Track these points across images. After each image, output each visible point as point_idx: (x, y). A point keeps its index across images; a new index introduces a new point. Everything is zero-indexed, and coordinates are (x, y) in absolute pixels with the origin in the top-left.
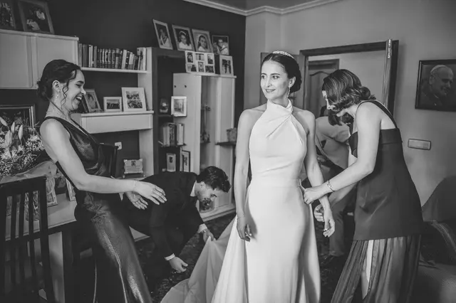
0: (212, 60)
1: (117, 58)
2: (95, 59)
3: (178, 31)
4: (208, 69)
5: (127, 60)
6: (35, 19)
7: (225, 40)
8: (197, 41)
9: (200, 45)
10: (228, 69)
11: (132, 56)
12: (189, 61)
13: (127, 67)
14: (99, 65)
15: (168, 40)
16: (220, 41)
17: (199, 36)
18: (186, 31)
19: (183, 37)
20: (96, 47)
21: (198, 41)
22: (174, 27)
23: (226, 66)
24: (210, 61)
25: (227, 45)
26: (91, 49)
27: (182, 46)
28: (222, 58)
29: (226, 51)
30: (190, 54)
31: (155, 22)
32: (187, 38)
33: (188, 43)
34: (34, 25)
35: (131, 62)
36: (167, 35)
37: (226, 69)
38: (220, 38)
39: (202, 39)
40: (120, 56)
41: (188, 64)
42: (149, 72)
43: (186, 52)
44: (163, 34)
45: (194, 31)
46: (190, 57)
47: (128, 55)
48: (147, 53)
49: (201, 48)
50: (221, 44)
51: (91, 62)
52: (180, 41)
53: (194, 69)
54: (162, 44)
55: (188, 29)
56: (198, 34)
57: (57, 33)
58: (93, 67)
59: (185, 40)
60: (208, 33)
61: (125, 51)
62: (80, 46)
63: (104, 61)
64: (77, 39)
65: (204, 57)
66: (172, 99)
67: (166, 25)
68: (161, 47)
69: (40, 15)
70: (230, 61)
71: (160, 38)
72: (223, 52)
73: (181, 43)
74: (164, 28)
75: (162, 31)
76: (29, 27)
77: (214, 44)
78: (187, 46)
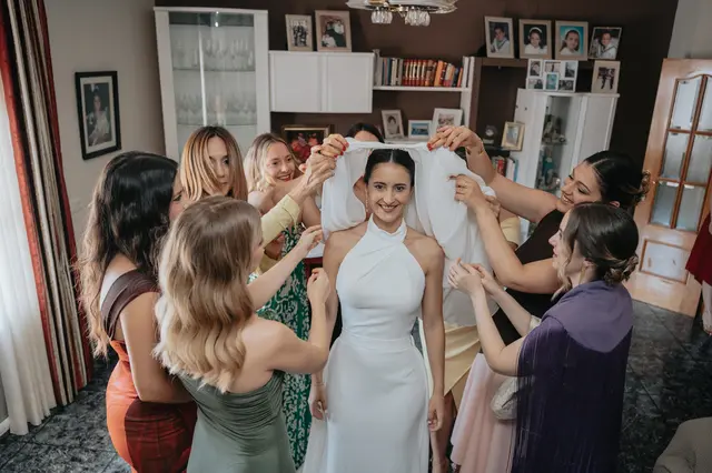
0: (573, 72)
1: (428, 72)
2: (400, 76)
3: (527, 27)
4: (563, 85)
5: (443, 75)
6: (331, 33)
7: (614, 35)
8: (559, 40)
9: (565, 45)
10: (608, 82)
11: (450, 68)
13: (442, 83)
14: (403, 84)
15: (507, 43)
17: (566, 32)
18: (543, 27)
19: (536, 36)
20: (401, 61)
21: (563, 39)
22: (522, 23)
23: (604, 78)
24: (568, 73)
25: (616, 42)
26: (395, 63)
27: (529, 50)
28: (598, 65)
29: (612, 52)
30: (538, 63)
32: (543, 37)
33: (542, 44)
34: (331, 41)
35: (448, 77)
36: (507, 36)
37: (604, 82)
38: (607, 32)
39: (572, 36)
40: (433, 70)
41: (530, 78)
42: (469, 90)
44: (502, 36)
45: (558, 24)
46: (536, 68)
47: (445, 68)
48: (469, 63)
49: (566, 51)
50: (605, 41)
51: (394, 80)
52: (527, 42)
53: (539, 86)
54: (493, 51)
55: (548, 24)
57: (355, 49)
58: (397, 85)
59: (538, 41)
60: (585, 25)
61: (441, 63)
62: (380, 59)
63: (412, 77)
64: (373, 54)
65: (561, 66)
66: (507, 125)
67: (509, 21)
68: (490, 54)
69: (338, 29)
70: (613, 70)
71: (492, 41)
72: (606, 56)
73: (530, 46)
74: (503, 27)
75: (498, 31)
76: (324, 45)
77: (595, 42)
78: (538, 51)
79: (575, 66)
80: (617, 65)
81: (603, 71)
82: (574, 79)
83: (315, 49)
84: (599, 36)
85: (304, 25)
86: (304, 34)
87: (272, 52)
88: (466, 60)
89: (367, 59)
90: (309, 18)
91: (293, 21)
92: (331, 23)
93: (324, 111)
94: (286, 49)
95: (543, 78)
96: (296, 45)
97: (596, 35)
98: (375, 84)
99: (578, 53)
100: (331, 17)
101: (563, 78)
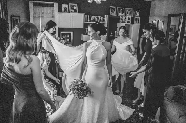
2: (90, 19)
4: (128, 22)
5: (100, 19)
6: (73, 9)
7: (138, 11)
8: (127, 12)
9: (128, 13)
10: (138, 22)
11: (102, 18)
12: (121, 19)
13: (100, 21)
14: (91, 21)
15: (115, 12)
16: (137, 11)
18: (123, 9)
19: (121, 11)
22: (118, 8)
23: (137, 21)
24: (129, 19)
25: (139, 13)
26: (89, 16)
27: (120, 14)
28: (135, 18)
29: (138, 15)
30: (122, 17)
31: (110, 7)
32: (123, 11)
33: (123, 13)
34: (73, 11)
37: (137, 22)
38: (137, 10)
39: (129, 11)
40: (98, 18)
41: (121, 20)
42: (107, 23)
43: (120, 16)
44: (113, 10)
45: (126, 8)
46: (122, 18)
47: (101, 18)
48: (106, 17)
49: (128, 15)
50: (136, 13)
51: (88, 20)
52: (119, 12)
53: (123, 22)
54: (112, 14)
55: (123, 8)
56: (127, 9)
57: (79, 13)
58: (89, 22)
60: (132, 9)
61: (100, 17)
62: (85, 15)
63: (93, 20)
64: (84, 14)
65: (127, 18)
66: (115, 32)
67: (115, 7)
68: (111, 15)
69: (75, 8)
70: (139, 19)
71: (111, 12)
72: (137, 16)
73: (120, 13)
74: (114, 8)
75: (113, 9)
76: (71, 11)
77: (134, 13)
78: (122, 14)
79: (130, 18)
80: (139, 18)
81: (136, 19)
82: (130, 21)
83: (69, 12)
84: (135, 11)
85: (67, 7)
86: (66, 9)
87: (59, 13)
88: (105, 16)
89: (82, 15)
90: (67, 5)
91: (64, 6)
92: (73, 6)
93: (72, 27)
94: (62, 12)
95: (124, 20)
96: (64, 11)
97: (134, 11)
98: (84, 21)
99: (130, 15)
100: (73, 5)
101: (128, 20)
